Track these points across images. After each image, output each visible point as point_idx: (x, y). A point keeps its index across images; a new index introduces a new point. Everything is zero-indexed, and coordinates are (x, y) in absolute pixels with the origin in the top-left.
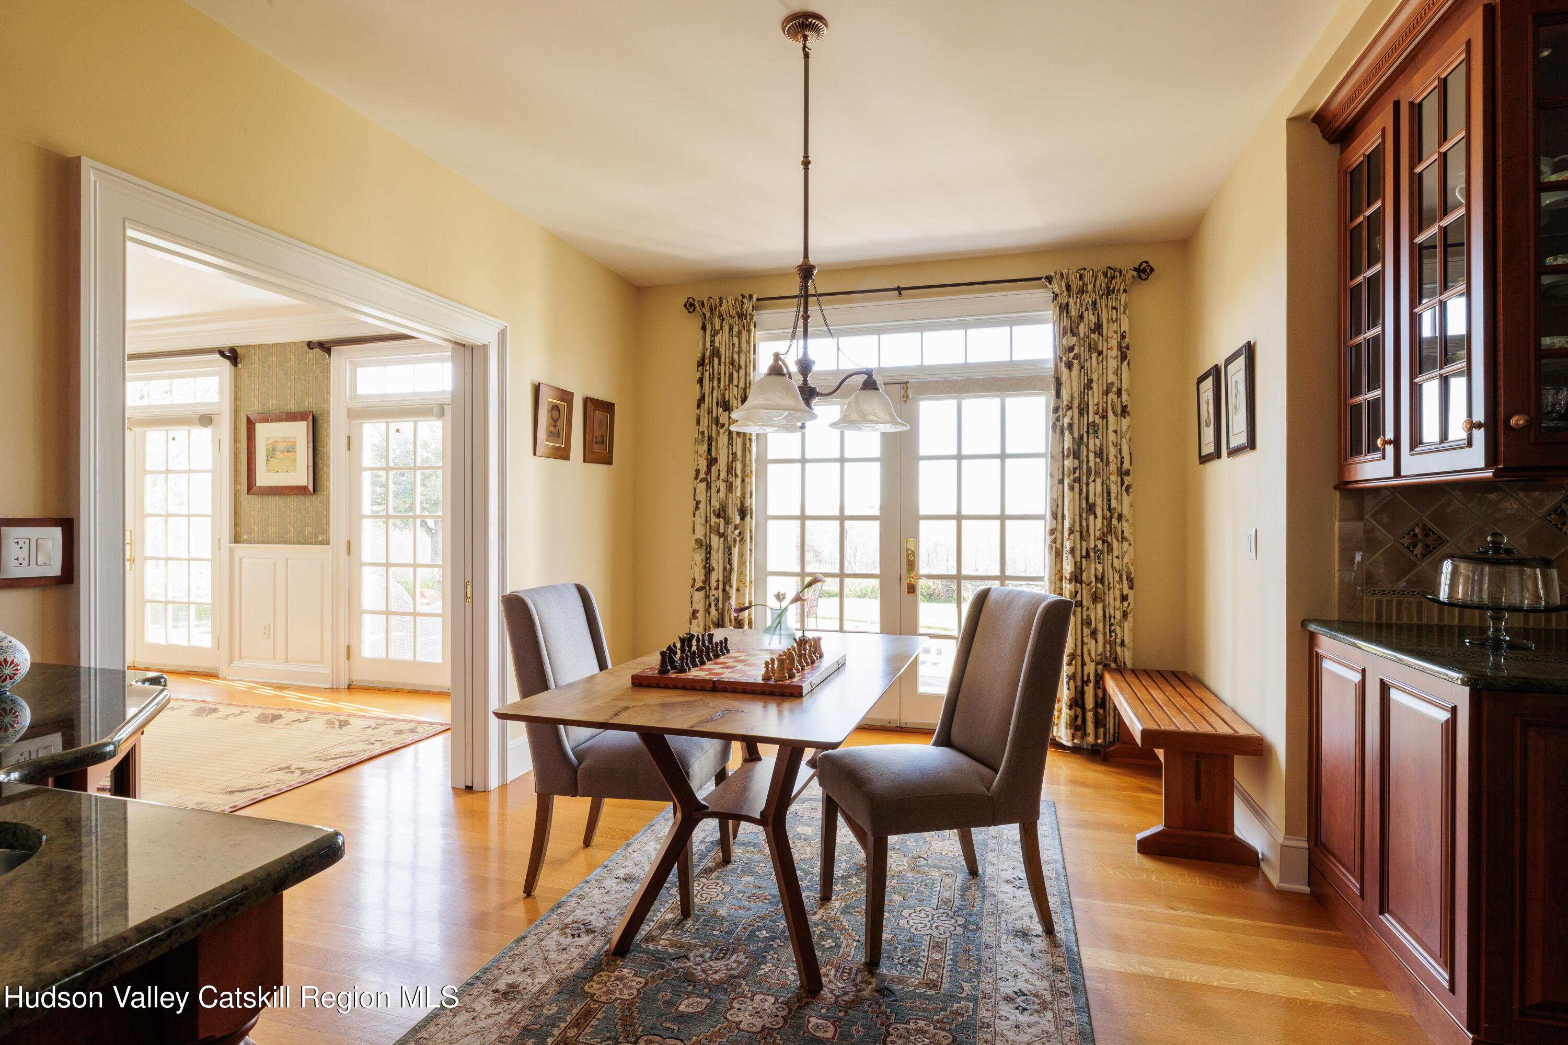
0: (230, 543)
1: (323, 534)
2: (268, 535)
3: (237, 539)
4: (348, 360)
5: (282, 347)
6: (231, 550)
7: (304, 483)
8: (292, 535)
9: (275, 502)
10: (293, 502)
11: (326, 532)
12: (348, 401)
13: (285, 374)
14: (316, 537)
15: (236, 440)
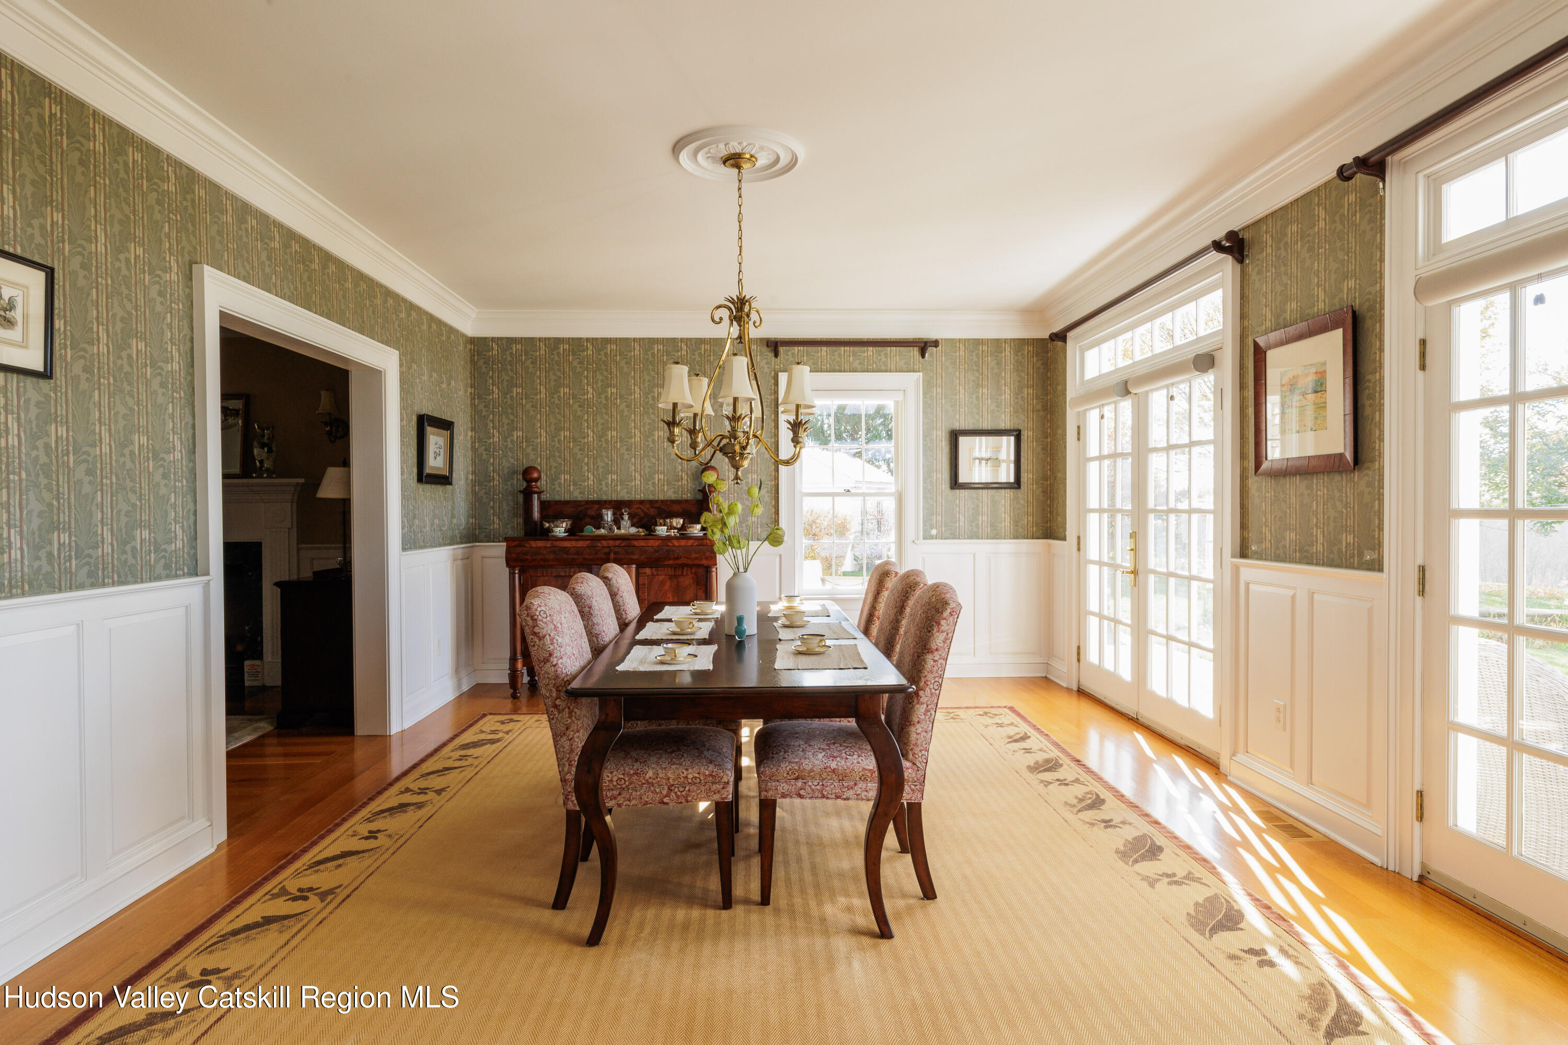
0: (1233, 556)
1: (1373, 549)
2: (1284, 546)
3: (1243, 552)
4: (1421, 176)
5: (1305, 201)
6: (1236, 570)
7: (1339, 449)
8: (1320, 548)
9: (1294, 487)
10: (1321, 486)
11: (1378, 546)
12: (1420, 264)
13: (1310, 249)
14: (1361, 555)
15: (1242, 386)
